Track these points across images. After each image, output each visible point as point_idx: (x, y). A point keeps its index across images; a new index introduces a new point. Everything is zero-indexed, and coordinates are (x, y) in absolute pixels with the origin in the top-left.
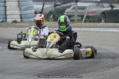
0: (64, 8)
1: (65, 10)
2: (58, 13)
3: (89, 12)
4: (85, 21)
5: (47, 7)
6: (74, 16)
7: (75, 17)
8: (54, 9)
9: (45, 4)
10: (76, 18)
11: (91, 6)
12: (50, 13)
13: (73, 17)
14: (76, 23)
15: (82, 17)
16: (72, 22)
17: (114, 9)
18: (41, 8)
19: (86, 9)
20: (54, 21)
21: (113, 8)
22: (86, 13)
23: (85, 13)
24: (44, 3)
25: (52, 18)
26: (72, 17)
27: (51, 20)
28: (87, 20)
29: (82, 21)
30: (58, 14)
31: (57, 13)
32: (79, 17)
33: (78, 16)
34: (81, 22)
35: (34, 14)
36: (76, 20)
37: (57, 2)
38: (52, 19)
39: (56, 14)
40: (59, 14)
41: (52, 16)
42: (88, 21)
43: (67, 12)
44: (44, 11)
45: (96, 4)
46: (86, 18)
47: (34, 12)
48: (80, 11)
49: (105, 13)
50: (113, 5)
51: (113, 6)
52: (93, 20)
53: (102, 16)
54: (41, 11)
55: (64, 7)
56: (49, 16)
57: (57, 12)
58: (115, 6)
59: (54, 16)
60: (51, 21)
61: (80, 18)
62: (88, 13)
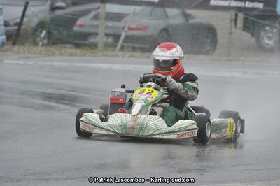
0: (74, 15)
1: (76, 20)
2: (60, 26)
3: (131, 26)
4: (122, 48)
5: (33, 12)
6: (96, 34)
7: (98, 37)
8: (51, 16)
9: (30, 4)
10: (101, 40)
11: (138, 13)
12: (41, 25)
13: (95, 38)
14: (100, 51)
15: (117, 37)
16: (92, 49)
17: (191, 21)
18: (20, 15)
19: (125, 19)
20: (48, 44)
21: (187, 20)
22: (126, 29)
23: (124, 28)
24: (27, 3)
25: (44, 39)
26: (93, 36)
27: (41, 43)
28: (125, 44)
29: (115, 46)
30: (58, 30)
31: (56, 27)
32: (108, 38)
33: (107, 35)
34: (114, 51)
35: (3, 27)
36: (100, 45)
37: (57, 1)
38: (45, 41)
39: (54, 29)
40: (61, 29)
41: (44, 33)
42: (130, 49)
43: (81, 26)
44: (25, 20)
45: (149, 9)
46: (124, 41)
47: (2, 23)
48: (110, 24)
49: (170, 30)
50: (189, 12)
51: (189, 15)
52: (141, 46)
53: (163, 37)
54: (18, 20)
55: (75, 12)
56: (38, 33)
57: (56, 25)
58: (194, 15)
59: (49, 33)
60: (43, 45)
61: (110, 40)
62: (130, 29)
